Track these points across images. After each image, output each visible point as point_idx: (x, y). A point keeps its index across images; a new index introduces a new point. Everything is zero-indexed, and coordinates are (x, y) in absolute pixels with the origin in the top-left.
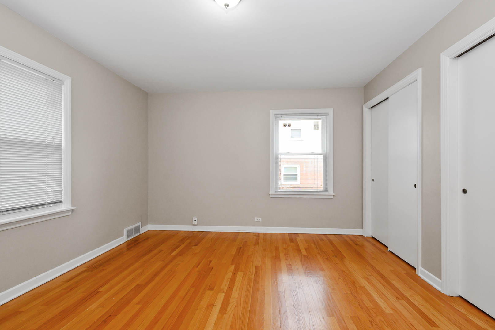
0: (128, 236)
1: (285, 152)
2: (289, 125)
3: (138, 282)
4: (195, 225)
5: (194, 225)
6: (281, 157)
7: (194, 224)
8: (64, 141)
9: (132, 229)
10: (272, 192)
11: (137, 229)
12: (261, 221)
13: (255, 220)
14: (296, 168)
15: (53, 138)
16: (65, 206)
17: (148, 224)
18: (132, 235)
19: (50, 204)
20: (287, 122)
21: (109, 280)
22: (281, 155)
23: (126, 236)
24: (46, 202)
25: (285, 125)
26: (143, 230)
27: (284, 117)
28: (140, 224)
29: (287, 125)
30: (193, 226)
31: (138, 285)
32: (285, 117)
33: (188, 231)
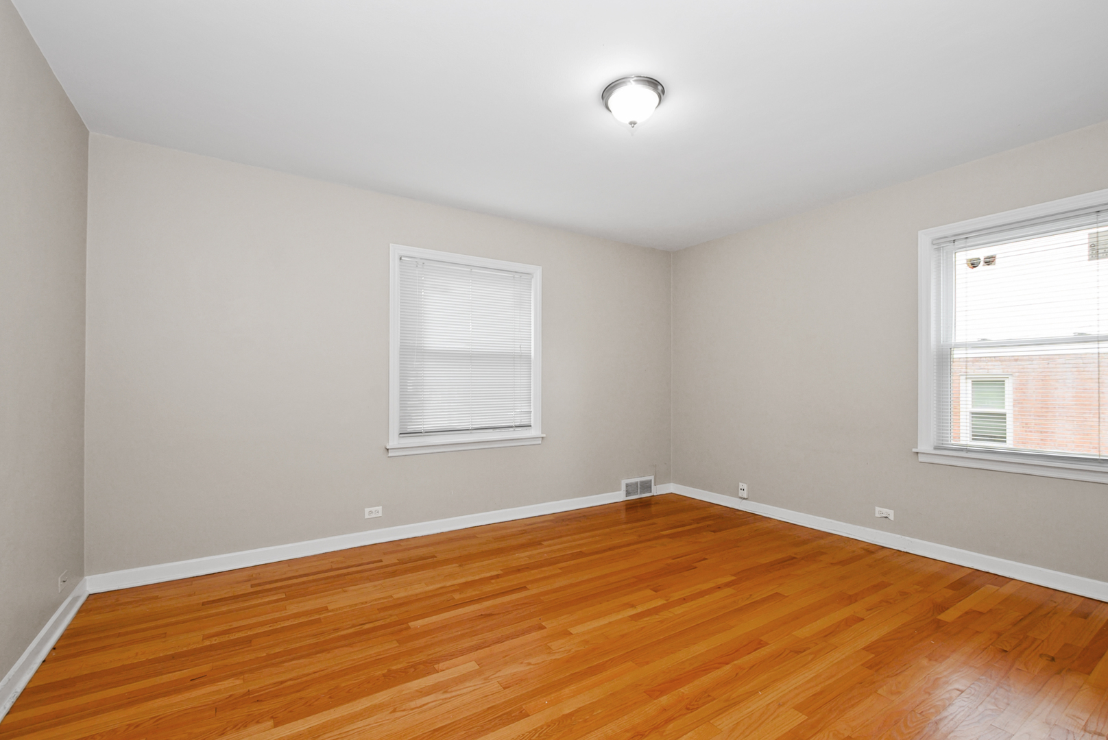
0: (628, 493)
1: (973, 338)
2: (989, 261)
3: (584, 549)
4: (744, 499)
5: (741, 498)
6: (958, 354)
7: (740, 495)
8: (533, 349)
9: (637, 483)
10: (925, 446)
11: (646, 486)
12: (892, 517)
13: (877, 515)
14: (1001, 383)
15: (520, 347)
16: (535, 432)
17: (670, 482)
18: (636, 493)
19: (516, 427)
20: (981, 253)
21: (561, 537)
22: (959, 346)
23: (625, 492)
24: (513, 424)
25: (974, 265)
26: (658, 490)
27: (964, 241)
28: (652, 478)
29: (982, 263)
30: (741, 500)
31: (581, 552)
32: (968, 240)
33: (730, 508)
